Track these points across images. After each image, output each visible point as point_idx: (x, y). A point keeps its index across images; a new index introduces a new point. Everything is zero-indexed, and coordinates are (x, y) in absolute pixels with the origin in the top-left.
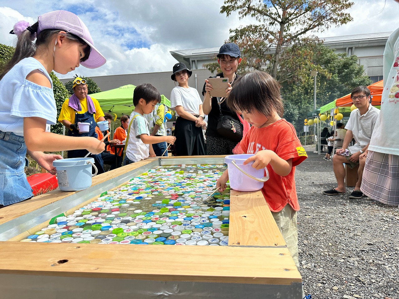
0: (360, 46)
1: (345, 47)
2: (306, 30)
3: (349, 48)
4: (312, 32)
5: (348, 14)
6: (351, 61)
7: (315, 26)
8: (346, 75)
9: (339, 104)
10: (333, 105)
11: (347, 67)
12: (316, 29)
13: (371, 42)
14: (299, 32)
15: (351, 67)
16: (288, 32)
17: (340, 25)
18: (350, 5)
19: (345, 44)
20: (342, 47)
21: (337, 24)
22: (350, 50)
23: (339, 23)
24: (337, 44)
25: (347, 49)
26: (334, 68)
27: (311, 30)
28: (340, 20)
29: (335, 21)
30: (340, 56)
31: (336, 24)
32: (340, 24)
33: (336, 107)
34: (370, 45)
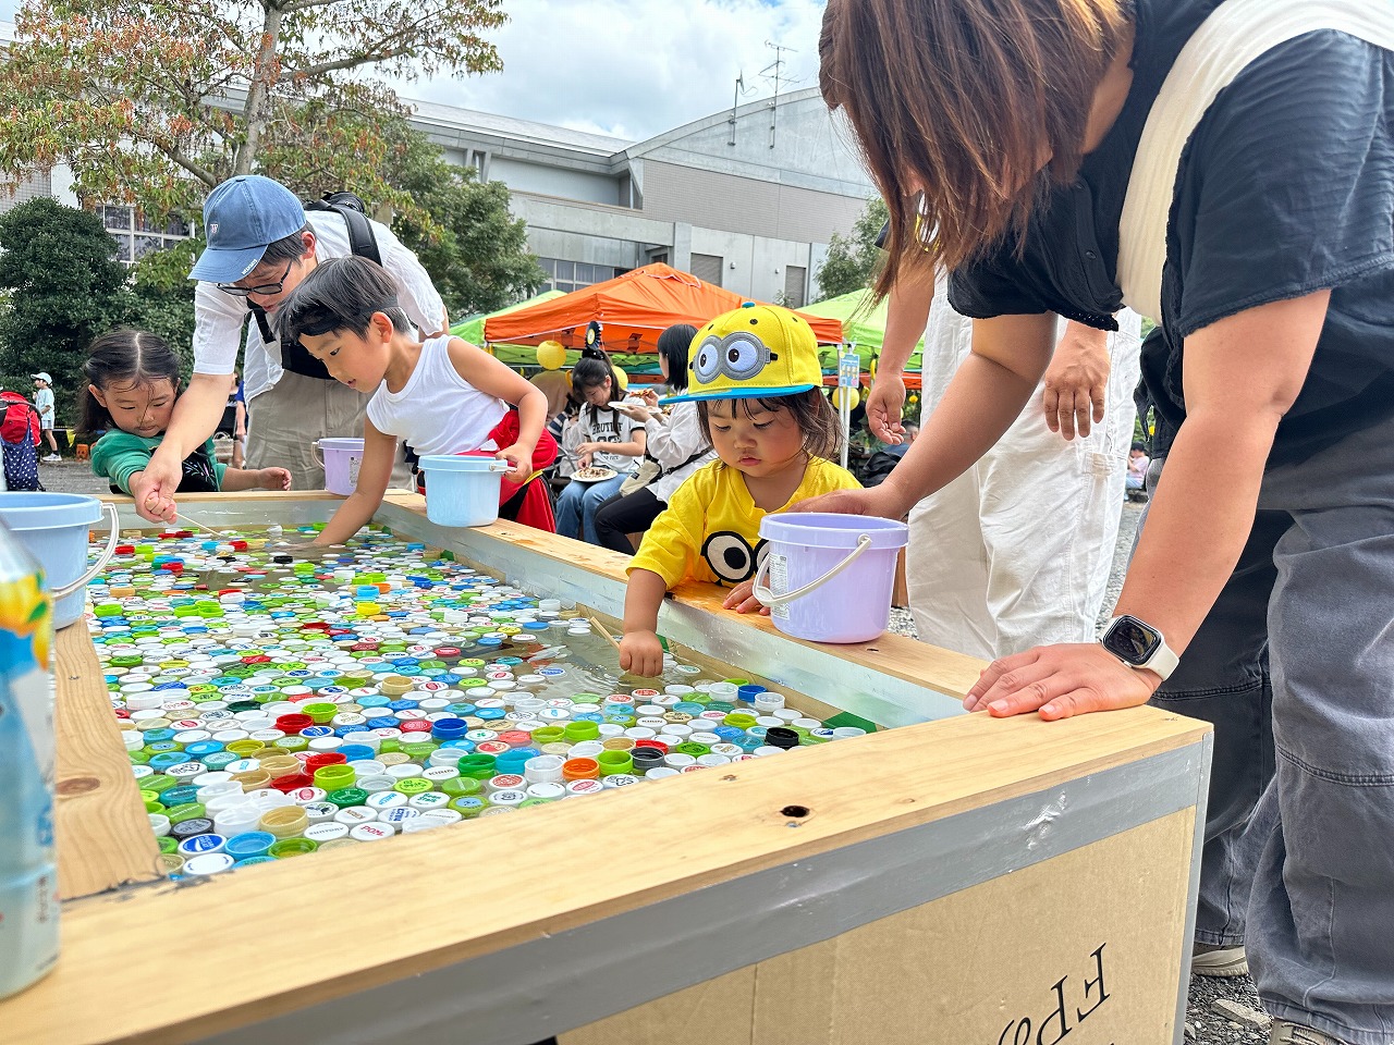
0: (507, 153)
1: (463, 145)
2: (358, 59)
3: (475, 153)
4: (379, 71)
5: (491, 44)
6: (492, 199)
7: (386, 54)
8: (477, 239)
9: (496, 332)
10: (473, 335)
11: (481, 214)
12: (390, 63)
13: (536, 149)
14: (335, 59)
15: (492, 215)
16: (294, 45)
17: (466, 74)
18: (500, 18)
19: (463, 135)
20: (454, 143)
21: (457, 68)
22: (477, 158)
23: (464, 67)
24: (441, 131)
25: (470, 154)
26: (444, 209)
27: (373, 64)
28: (468, 58)
29: (452, 56)
30: (459, 173)
31: (454, 65)
32: (465, 71)
33: (486, 344)
34: (532, 157)
